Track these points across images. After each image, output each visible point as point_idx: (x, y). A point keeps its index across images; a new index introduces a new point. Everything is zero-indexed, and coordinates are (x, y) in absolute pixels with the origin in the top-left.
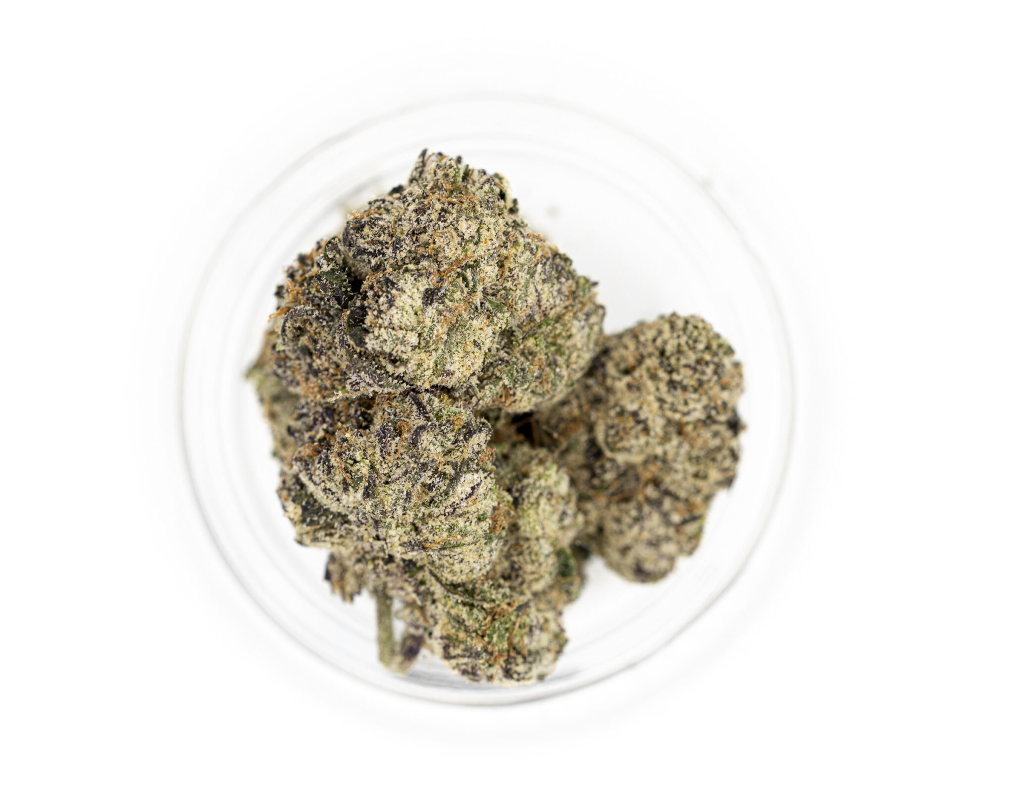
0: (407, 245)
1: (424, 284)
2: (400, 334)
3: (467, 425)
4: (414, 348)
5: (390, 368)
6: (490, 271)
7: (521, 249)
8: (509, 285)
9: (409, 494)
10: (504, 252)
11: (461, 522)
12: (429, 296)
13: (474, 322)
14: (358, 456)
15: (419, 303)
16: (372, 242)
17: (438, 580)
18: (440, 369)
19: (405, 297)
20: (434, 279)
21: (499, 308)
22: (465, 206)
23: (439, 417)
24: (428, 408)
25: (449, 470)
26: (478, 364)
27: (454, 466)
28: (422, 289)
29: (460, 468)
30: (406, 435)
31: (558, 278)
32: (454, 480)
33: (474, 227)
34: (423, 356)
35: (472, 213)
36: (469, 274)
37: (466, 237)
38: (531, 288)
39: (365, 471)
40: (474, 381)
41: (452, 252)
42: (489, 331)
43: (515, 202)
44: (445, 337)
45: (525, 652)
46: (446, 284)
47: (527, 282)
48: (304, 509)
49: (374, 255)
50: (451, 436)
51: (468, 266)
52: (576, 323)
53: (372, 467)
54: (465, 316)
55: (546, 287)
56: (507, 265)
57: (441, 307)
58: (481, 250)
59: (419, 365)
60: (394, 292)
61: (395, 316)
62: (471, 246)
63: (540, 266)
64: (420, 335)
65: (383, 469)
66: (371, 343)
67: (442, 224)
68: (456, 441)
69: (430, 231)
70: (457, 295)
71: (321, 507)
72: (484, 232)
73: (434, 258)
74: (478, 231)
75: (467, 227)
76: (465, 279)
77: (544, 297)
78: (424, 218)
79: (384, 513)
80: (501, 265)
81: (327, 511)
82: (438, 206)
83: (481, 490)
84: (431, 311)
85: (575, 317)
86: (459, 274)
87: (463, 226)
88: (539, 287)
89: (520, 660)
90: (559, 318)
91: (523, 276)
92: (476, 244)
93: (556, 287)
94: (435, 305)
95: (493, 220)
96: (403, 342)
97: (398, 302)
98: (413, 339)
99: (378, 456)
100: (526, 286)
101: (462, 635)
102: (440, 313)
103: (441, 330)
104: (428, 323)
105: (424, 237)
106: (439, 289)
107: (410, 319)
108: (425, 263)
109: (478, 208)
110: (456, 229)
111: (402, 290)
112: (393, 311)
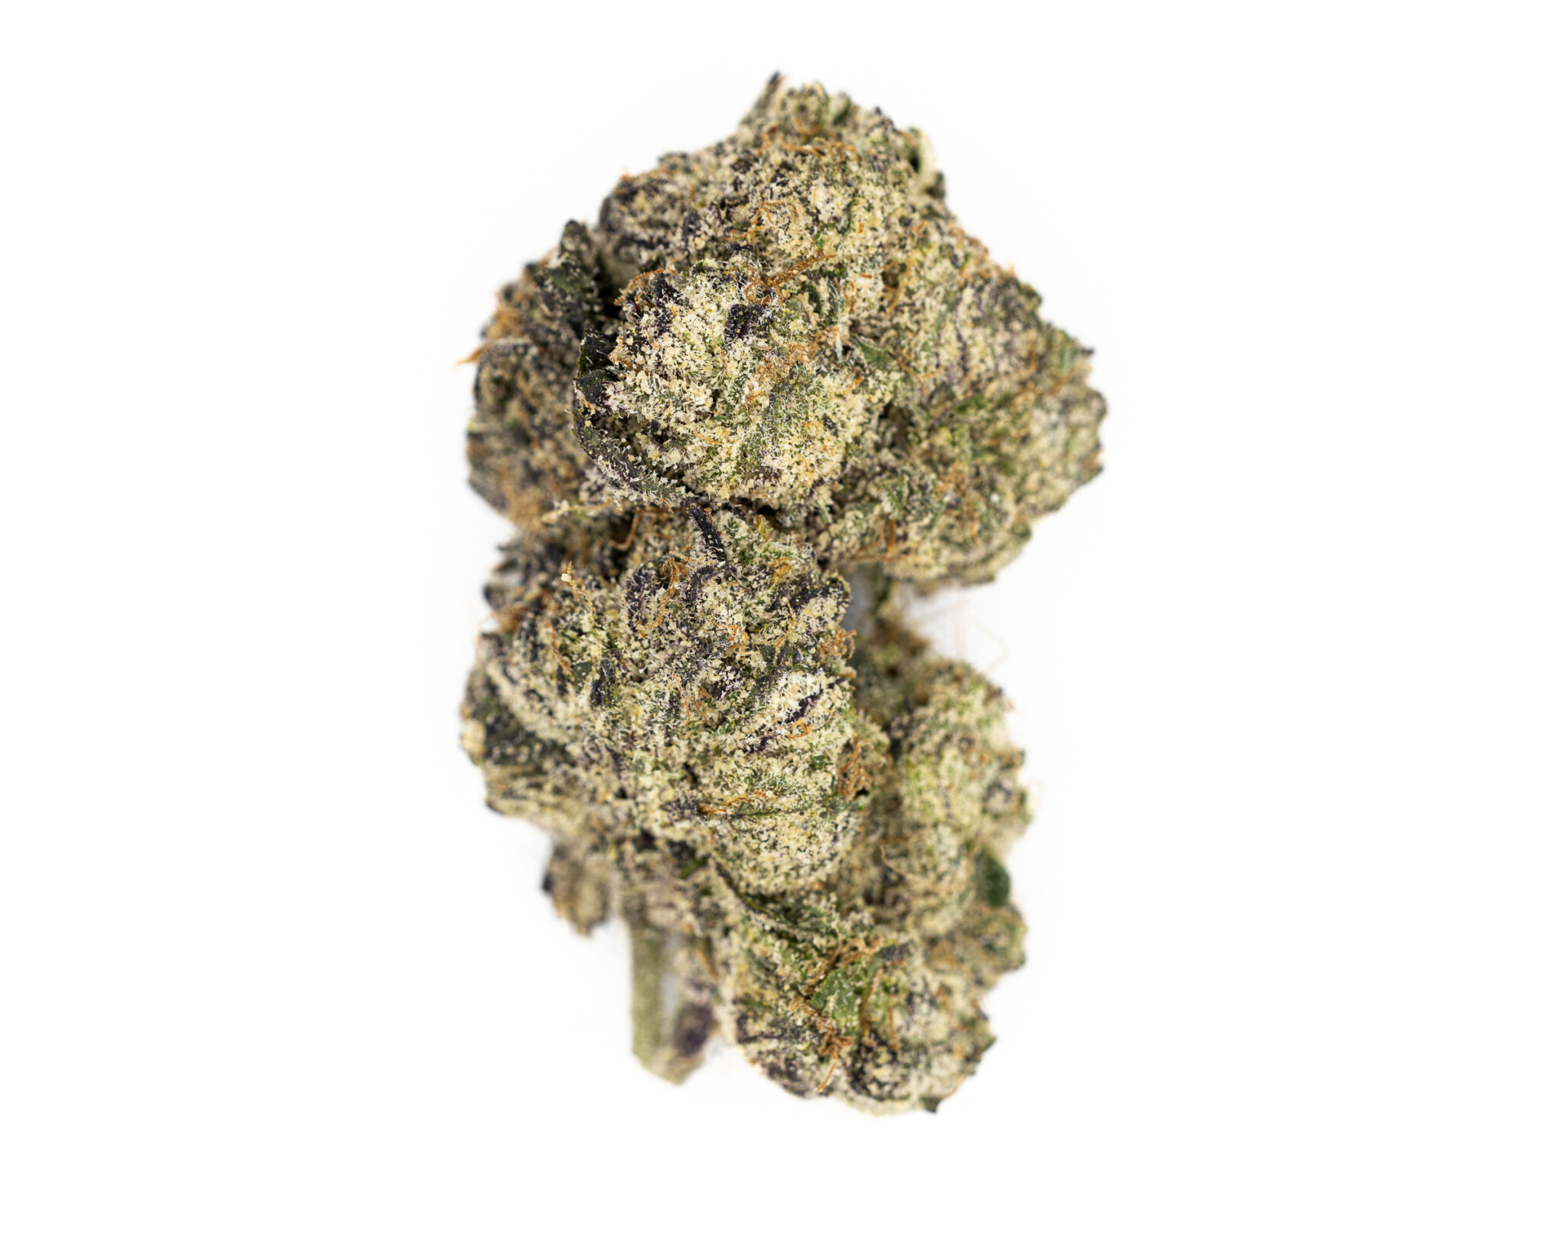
0: (710, 225)
1: (729, 298)
2: (675, 386)
3: (802, 580)
4: (701, 417)
5: (653, 452)
6: (866, 287)
7: (932, 253)
8: (904, 319)
9: (675, 700)
10: (899, 256)
11: (776, 768)
12: (740, 321)
13: (827, 381)
14: (586, 622)
15: (717, 331)
16: (649, 224)
17: (731, 883)
18: (751, 464)
19: (691, 316)
20: (752, 289)
21: (880, 361)
22: (825, 160)
23: (744, 558)
24: (725, 538)
25: (758, 661)
26: (831, 465)
27: (768, 653)
28: (727, 306)
29: (781, 660)
30: (676, 585)
31: (1007, 321)
32: (765, 681)
33: (841, 201)
34: (719, 432)
35: (840, 174)
36: (823, 288)
37: (824, 217)
38: (949, 332)
39: (596, 651)
40: (823, 498)
41: (792, 241)
42: (858, 402)
43: (940, 177)
44: (766, 402)
45: (896, 1042)
46: (775, 302)
47: (942, 317)
48: (490, 730)
49: (650, 245)
50: (764, 595)
51: (822, 273)
52: (1038, 414)
53: (611, 646)
54: (811, 367)
55: (981, 334)
56: (904, 281)
57: (762, 343)
58: (851, 246)
59: (711, 452)
60: (670, 305)
61: (668, 349)
62: (832, 235)
63: (968, 294)
64: (716, 395)
65: (631, 652)
66: (617, 398)
67: (777, 189)
68: (773, 607)
69: (754, 202)
70: (796, 326)
71: (520, 727)
72: (859, 211)
73: (758, 250)
74: (848, 209)
75: (826, 199)
76: (814, 297)
77: (975, 352)
78: (747, 178)
79: (630, 738)
80: (891, 280)
81: (531, 737)
82: (777, 158)
83: (820, 709)
84: (741, 349)
85: (1039, 402)
86: (804, 287)
87: (818, 196)
88: (966, 333)
89: (885, 1057)
90: (1006, 401)
91: (934, 307)
92: (842, 232)
93: (1002, 337)
94: (752, 338)
95: (880, 192)
96: (680, 403)
97: (677, 326)
98: (701, 397)
99: (624, 628)
100: (939, 327)
101: (770, 995)
102: (759, 355)
103: (758, 387)
104: (733, 369)
105: (742, 212)
106: (760, 310)
107: (697, 359)
108: (738, 259)
109: (853, 167)
110: (804, 201)
111: (687, 304)
112: (666, 340)
